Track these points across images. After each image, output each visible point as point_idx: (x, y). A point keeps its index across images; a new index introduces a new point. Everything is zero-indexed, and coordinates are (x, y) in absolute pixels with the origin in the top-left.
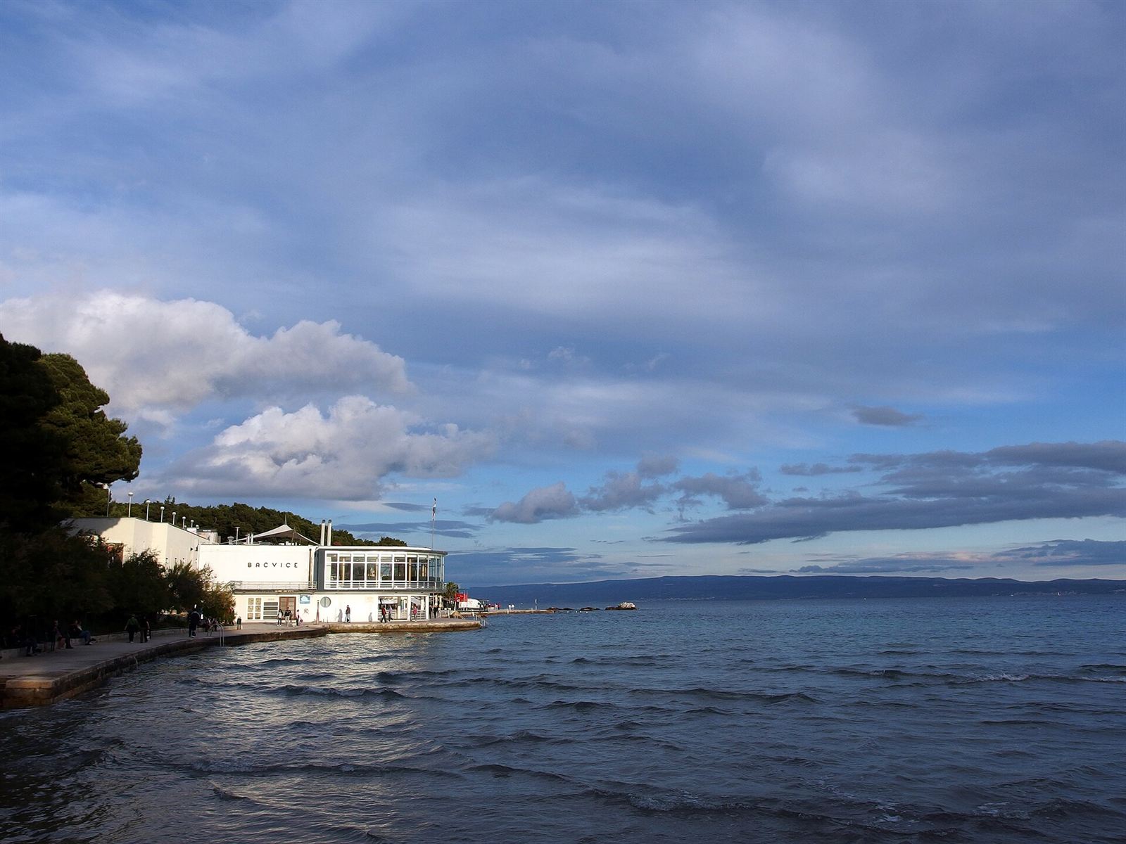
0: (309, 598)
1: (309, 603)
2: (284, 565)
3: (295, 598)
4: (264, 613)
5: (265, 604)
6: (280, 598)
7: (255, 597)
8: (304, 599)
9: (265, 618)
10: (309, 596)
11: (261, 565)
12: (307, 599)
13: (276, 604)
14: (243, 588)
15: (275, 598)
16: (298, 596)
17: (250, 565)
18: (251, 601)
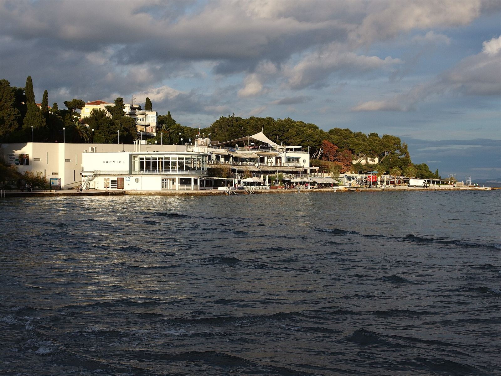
0: (130, 178)
1: (130, 180)
2: (118, 162)
3: (124, 178)
4: (111, 185)
5: (112, 181)
6: (118, 178)
7: (107, 177)
8: (128, 179)
9: (111, 188)
10: (129, 177)
11: (109, 162)
12: (129, 178)
13: (116, 181)
14: (101, 173)
15: (115, 178)
16: (125, 177)
17: (104, 162)
18: (105, 180)
